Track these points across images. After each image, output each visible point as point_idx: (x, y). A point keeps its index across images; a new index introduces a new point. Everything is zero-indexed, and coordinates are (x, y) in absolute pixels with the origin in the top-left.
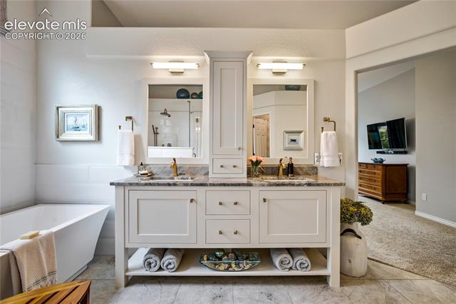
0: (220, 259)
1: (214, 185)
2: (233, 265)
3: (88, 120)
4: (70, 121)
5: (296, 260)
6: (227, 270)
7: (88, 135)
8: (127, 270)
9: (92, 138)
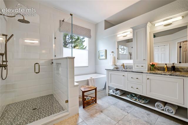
0: (134, 97)
1: (130, 72)
2: (137, 100)
3: (104, 54)
4: (101, 54)
5: (165, 107)
6: (135, 101)
7: (104, 57)
8: (109, 92)
9: (104, 58)
